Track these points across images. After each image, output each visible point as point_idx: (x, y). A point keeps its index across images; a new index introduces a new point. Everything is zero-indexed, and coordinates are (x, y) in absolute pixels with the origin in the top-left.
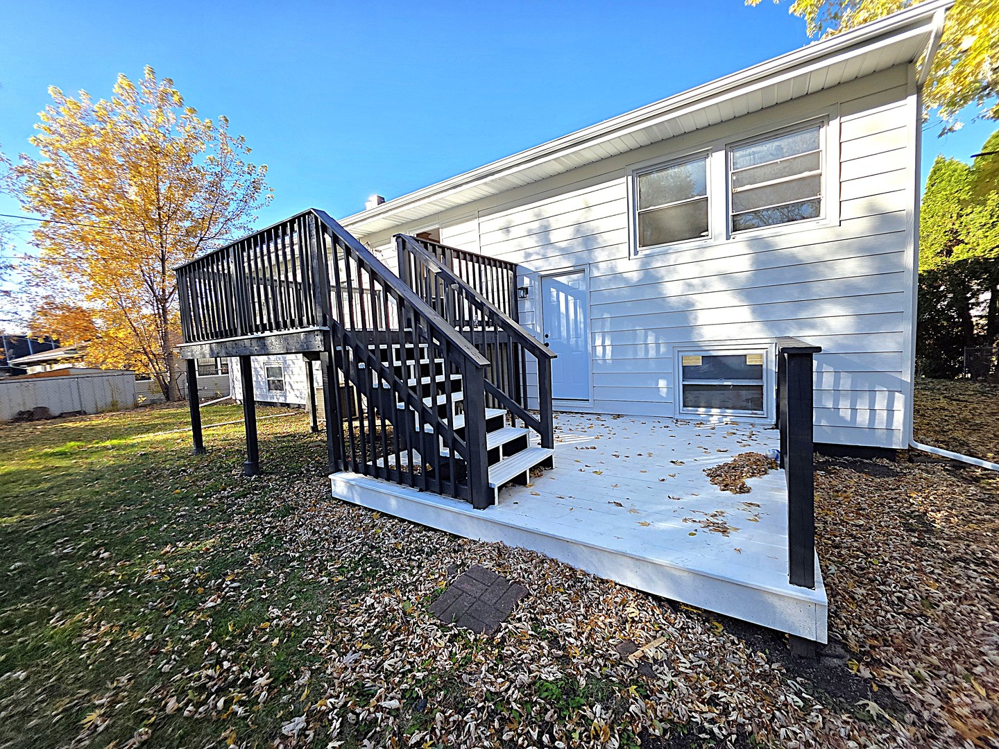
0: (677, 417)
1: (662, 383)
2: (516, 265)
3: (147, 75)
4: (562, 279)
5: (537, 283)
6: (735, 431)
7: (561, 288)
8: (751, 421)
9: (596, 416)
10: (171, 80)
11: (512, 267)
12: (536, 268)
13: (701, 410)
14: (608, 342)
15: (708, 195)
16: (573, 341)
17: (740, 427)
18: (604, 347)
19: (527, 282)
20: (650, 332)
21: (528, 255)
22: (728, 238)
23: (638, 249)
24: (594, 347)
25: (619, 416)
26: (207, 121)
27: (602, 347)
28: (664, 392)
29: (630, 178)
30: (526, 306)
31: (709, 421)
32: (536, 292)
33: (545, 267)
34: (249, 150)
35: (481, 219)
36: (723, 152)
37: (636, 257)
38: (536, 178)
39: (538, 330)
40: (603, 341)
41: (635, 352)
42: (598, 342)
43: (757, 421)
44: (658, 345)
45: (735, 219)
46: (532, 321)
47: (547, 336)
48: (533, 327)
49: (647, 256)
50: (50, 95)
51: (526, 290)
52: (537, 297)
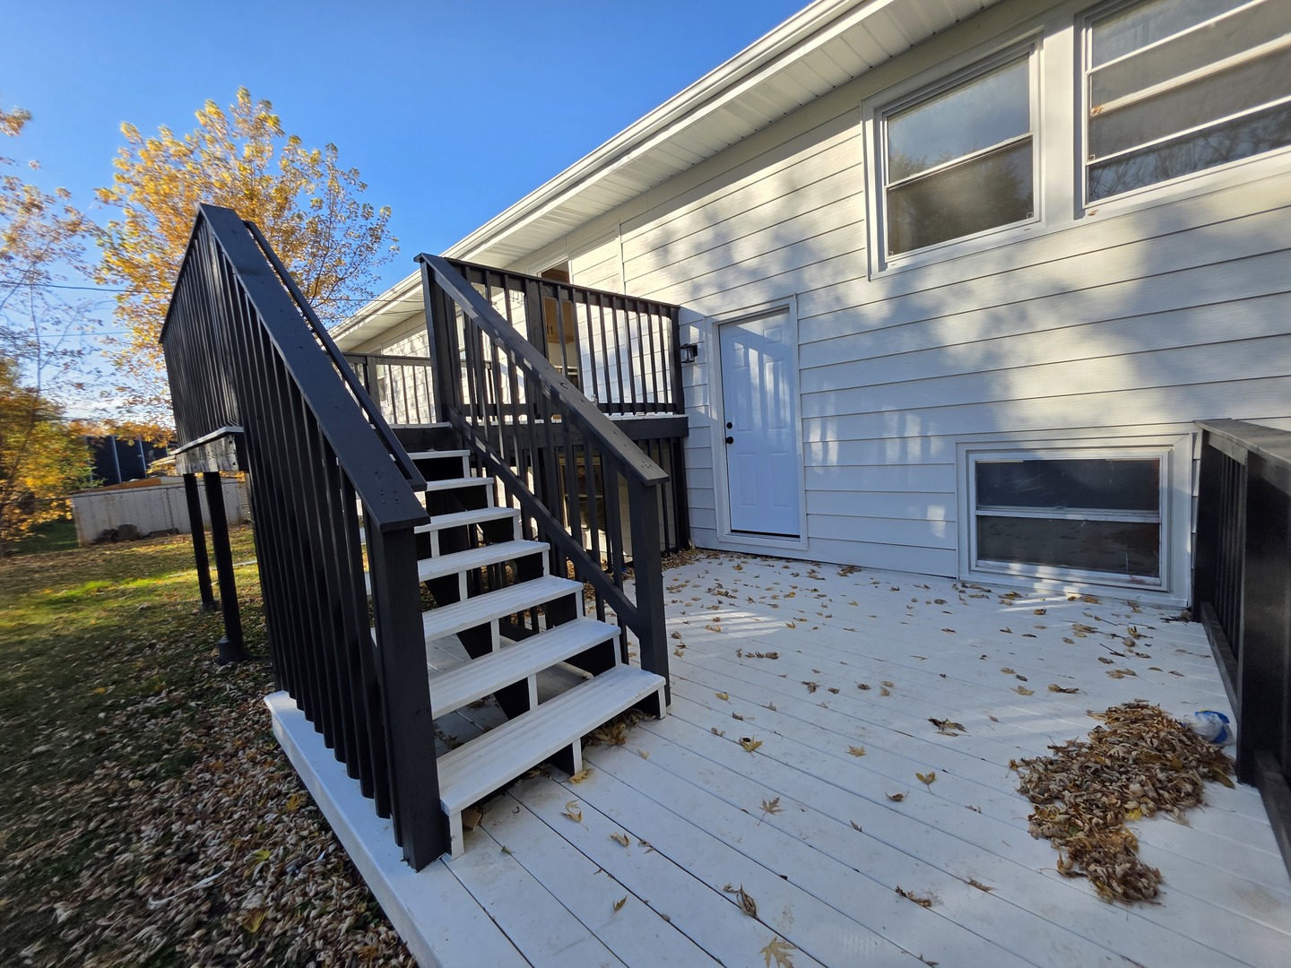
0: (965, 576)
1: (937, 513)
2: (678, 308)
3: (241, 99)
4: (755, 327)
5: (710, 336)
6: (1091, 623)
7: (752, 341)
8: (1132, 596)
9: (810, 567)
10: (268, 102)
11: (671, 311)
12: (709, 310)
13: (1016, 567)
14: (830, 437)
15: (1034, 132)
16: (772, 432)
17: (1104, 610)
18: (825, 443)
19: (694, 334)
20: (909, 417)
21: (696, 289)
22: (1079, 213)
23: (887, 258)
24: (807, 444)
25: (852, 569)
26: (315, 152)
27: (824, 444)
28: (940, 528)
29: (870, 124)
30: (696, 375)
31: (1033, 590)
32: (709, 353)
33: (724, 308)
34: (364, 186)
35: (626, 237)
36: (1070, 31)
37: (883, 274)
38: (705, 152)
39: (715, 416)
40: (823, 435)
41: (883, 452)
42: (815, 437)
43: (1144, 598)
44: (925, 437)
45: (1096, 173)
46: (705, 401)
47: (730, 426)
48: (706, 411)
49: (904, 271)
50: (123, 134)
51: (694, 350)
52: (711, 359)
